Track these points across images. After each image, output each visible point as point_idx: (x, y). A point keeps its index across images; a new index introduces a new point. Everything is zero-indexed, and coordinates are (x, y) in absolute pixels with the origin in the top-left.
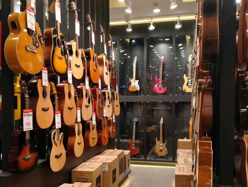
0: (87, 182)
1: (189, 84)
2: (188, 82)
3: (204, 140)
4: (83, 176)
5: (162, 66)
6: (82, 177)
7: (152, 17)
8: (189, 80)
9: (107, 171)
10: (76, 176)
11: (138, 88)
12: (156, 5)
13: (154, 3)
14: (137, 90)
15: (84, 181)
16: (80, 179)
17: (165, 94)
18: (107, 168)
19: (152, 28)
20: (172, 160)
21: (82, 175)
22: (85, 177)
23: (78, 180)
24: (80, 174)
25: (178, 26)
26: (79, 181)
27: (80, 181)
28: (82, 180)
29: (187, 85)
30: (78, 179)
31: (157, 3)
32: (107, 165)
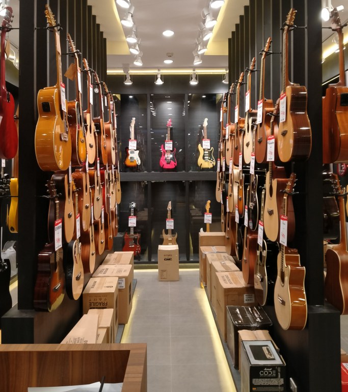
0: (106, 308)
1: (205, 157)
2: (204, 154)
3: (292, 253)
4: (100, 299)
5: (169, 132)
6: (98, 301)
7: (159, 69)
8: (206, 152)
9: (124, 288)
10: (90, 300)
11: (139, 162)
12: (170, 56)
13: (167, 54)
14: (137, 165)
15: (102, 306)
16: (95, 304)
17: (175, 170)
18: (123, 284)
19: (159, 82)
20: (186, 260)
21: (98, 298)
22: (103, 301)
23: (92, 306)
24: (95, 298)
25: (194, 83)
26: (94, 307)
27: (96, 306)
28: (99, 306)
29: (204, 158)
30: (92, 304)
31: (172, 54)
32: (124, 279)
